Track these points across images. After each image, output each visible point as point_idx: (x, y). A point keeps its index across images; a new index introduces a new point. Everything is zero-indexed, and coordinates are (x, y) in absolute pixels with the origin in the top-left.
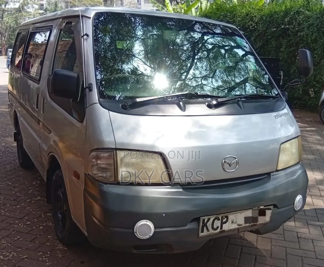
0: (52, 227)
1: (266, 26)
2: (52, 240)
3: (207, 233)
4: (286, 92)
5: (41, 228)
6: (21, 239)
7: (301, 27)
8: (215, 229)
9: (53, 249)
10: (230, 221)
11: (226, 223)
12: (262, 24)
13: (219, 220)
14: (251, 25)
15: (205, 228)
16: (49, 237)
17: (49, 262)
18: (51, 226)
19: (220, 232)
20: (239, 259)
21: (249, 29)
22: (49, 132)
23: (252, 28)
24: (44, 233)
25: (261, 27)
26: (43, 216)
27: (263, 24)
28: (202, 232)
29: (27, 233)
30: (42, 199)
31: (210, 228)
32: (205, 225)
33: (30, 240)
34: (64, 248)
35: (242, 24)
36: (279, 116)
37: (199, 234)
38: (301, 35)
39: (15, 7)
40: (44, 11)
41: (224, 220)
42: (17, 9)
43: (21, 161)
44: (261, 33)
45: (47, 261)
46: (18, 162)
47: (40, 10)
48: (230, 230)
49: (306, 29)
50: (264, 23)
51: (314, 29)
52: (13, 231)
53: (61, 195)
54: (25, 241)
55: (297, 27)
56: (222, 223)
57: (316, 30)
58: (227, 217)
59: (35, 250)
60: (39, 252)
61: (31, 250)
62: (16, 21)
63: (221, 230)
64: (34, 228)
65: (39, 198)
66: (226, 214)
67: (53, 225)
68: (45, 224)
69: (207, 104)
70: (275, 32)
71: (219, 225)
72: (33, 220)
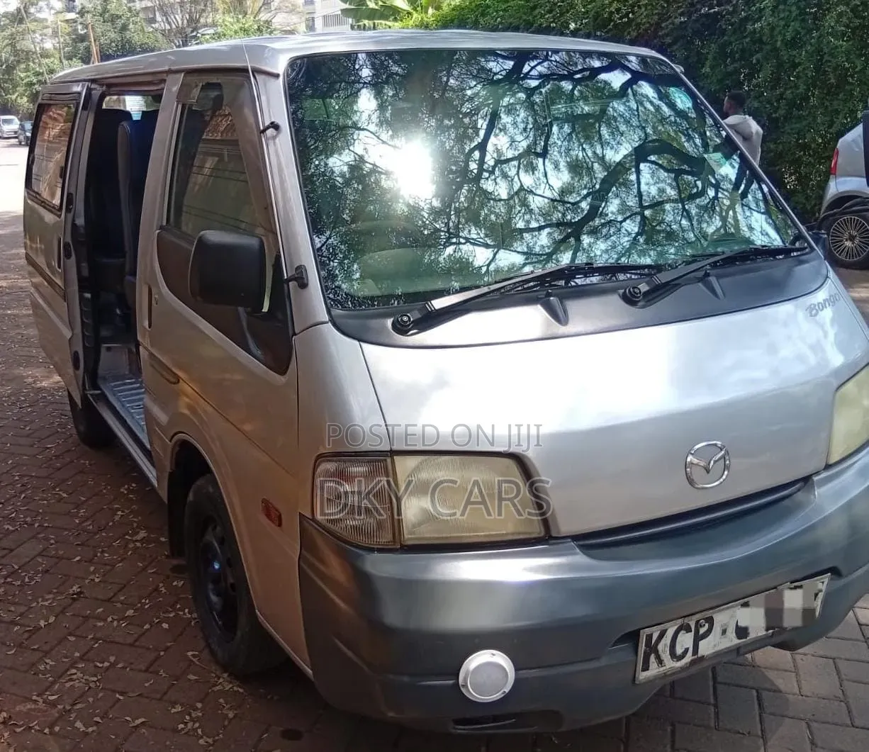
0: (193, 623)
1: (657, 11)
2: (198, 663)
3: (658, 670)
4: (823, 231)
5: (165, 626)
6: (120, 666)
7: (754, 8)
8: (680, 655)
9: (207, 694)
10: (717, 629)
11: (707, 637)
12: (646, 8)
13: (688, 629)
14: (618, 10)
15: (652, 658)
16: (190, 654)
17: (204, 737)
18: (190, 620)
19: (693, 663)
20: (716, 706)
21: (612, 24)
22: (173, 380)
23: (621, 18)
24: (174, 641)
25: (645, 14)
26: (163, 590)
27: (649, 7)
28: (646, 668)
29: (131, 645)
30: (152, 536)
31: (666, 656)
32: (652, 649)
33: (144, 668)
34: (235, 688)
35: (593, 12)
36: (819, 307)
37: (637, 676)
38: (755, 29)
39: (7, 10)
40: (78, 16)
41: (702, 631)
42: (12, 14)
43: (82, 428)
44: (646, 30)
45: (199, 731)
46: (74, 431)
47: (69, 12)
48: (718, 654)
49: (768, 11)
50: (652, 4)
51: (790, 12)
52: (96, 639)
53: (216, 545)
54: (131, 670)
55: (743, 10)
56: (698, 638)
57: (797, 15)
58: (710, 621)
59: (160, 699)
60: (174, 704)
61: (153, 699)
62: (13, 45)
63: (696, 657)
64: (147, 626)
65: (142, 534)
66: (708, 614)
67: (195, 615)
68: (171, 615)
69: (621, 291)
70: (683, 26)
71: (690, 644)
72: (140, 602)
